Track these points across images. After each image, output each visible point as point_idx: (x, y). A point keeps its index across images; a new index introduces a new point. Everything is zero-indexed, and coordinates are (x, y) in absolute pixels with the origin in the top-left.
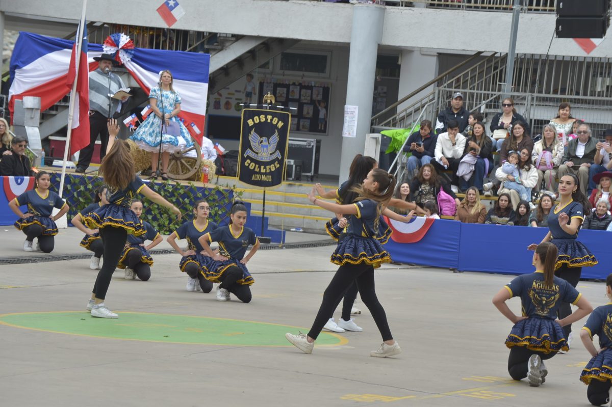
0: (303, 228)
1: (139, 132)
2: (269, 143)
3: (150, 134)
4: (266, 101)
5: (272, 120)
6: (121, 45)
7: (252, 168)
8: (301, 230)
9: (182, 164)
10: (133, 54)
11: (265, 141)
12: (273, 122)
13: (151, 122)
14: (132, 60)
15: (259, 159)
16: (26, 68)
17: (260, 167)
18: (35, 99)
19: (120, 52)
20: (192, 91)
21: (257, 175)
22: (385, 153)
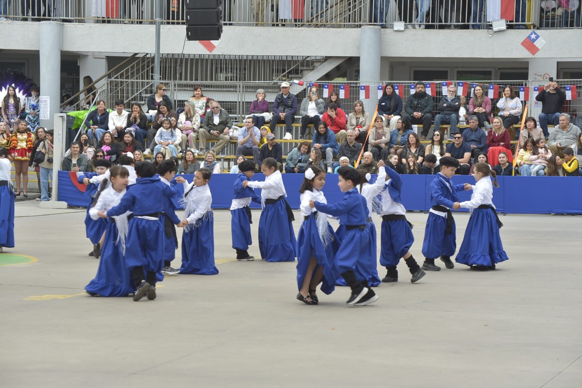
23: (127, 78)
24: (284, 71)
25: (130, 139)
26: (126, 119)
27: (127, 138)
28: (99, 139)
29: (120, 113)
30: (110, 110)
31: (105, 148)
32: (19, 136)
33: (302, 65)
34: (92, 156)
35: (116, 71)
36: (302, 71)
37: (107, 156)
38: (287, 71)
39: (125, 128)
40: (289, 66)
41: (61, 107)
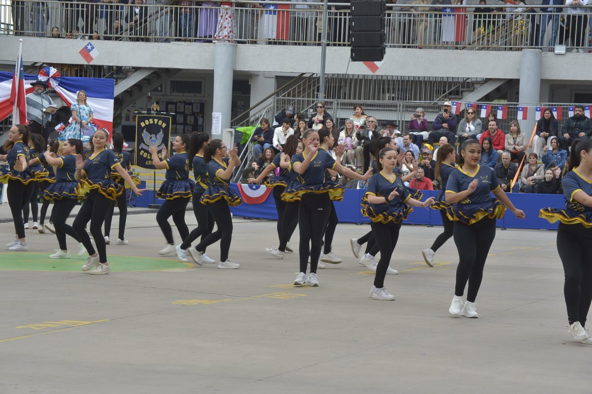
2: (156, 138)
6: (51, 75)
7: (145, 157)
10: (60, 81)
11: (154, 137)
12: (159, 124)
14: (59, 85)
19: (50, 80)
20: (102, 105)
21: (149, 161)
22: (240, 143)
24: (444, 92)
28: (261, 155)
33: (463, 87)
36: (462, 92)
38: (447, 92)
40: (450, 87)
41: (231, 123)
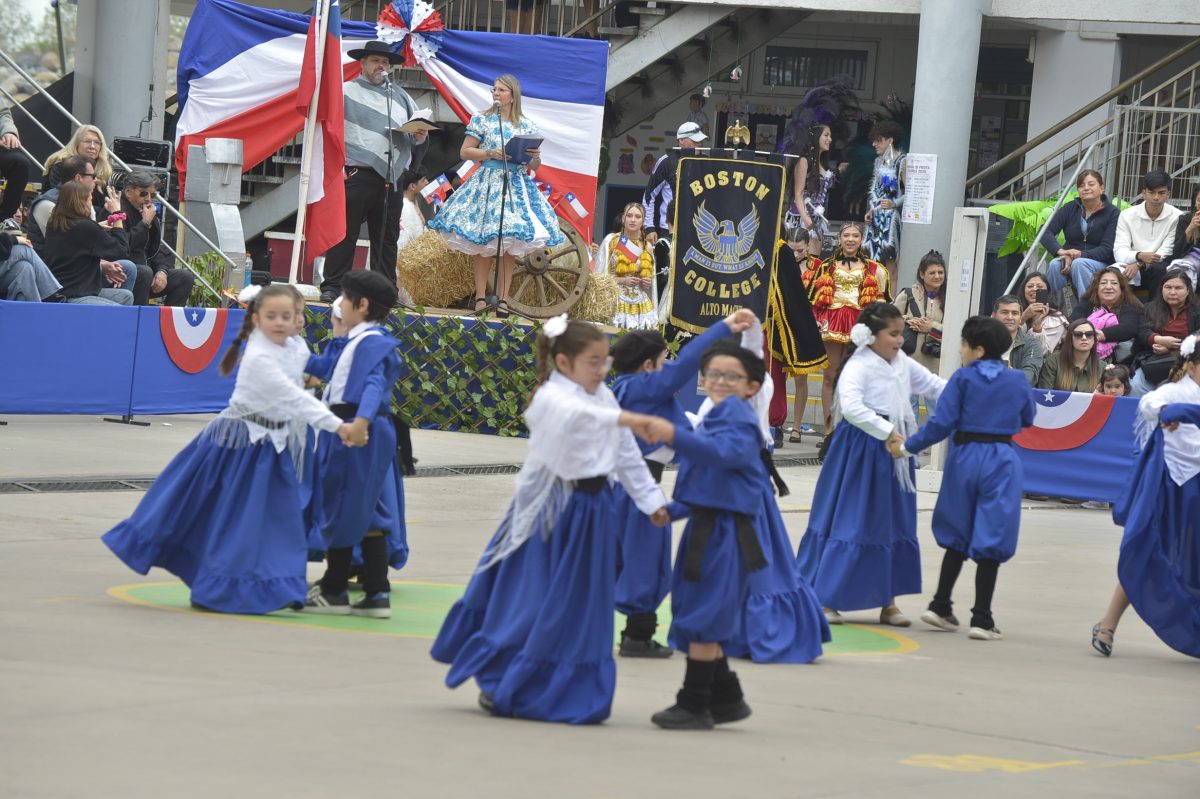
0: (813, 426)
1: (448, 214)
2: (737, 233)
3: (472, 218)
4: (731, 139)
5: (743, 182)
6: (415, 22)
7: (701, 289)
8: (811, 430)
9: (547, 282)
10: (442, 44)
11: (729, 228)
12: (747, 186)
13: (474, 191)
14: (439, 56)
15: (715, 266)
16: (212, 75)
17: (717, 287)
18: (230, 143)
19: (413, 39)
20: (568, 124)
21: (712, 305)
22: (997, 255)
23: (1182, 101)
25: (1183, 292)
26: (1173, 233)
27: (1173, 291)
28: (1082, 290)
29: (1154, 213)
30: (1124, 203)
31: (1101, 319)
32: (841, 270)
34: (1056, 341)
35: (1149, 82)
37: (1102, 342)
39: (1168, 260)
41: (968, 187)
